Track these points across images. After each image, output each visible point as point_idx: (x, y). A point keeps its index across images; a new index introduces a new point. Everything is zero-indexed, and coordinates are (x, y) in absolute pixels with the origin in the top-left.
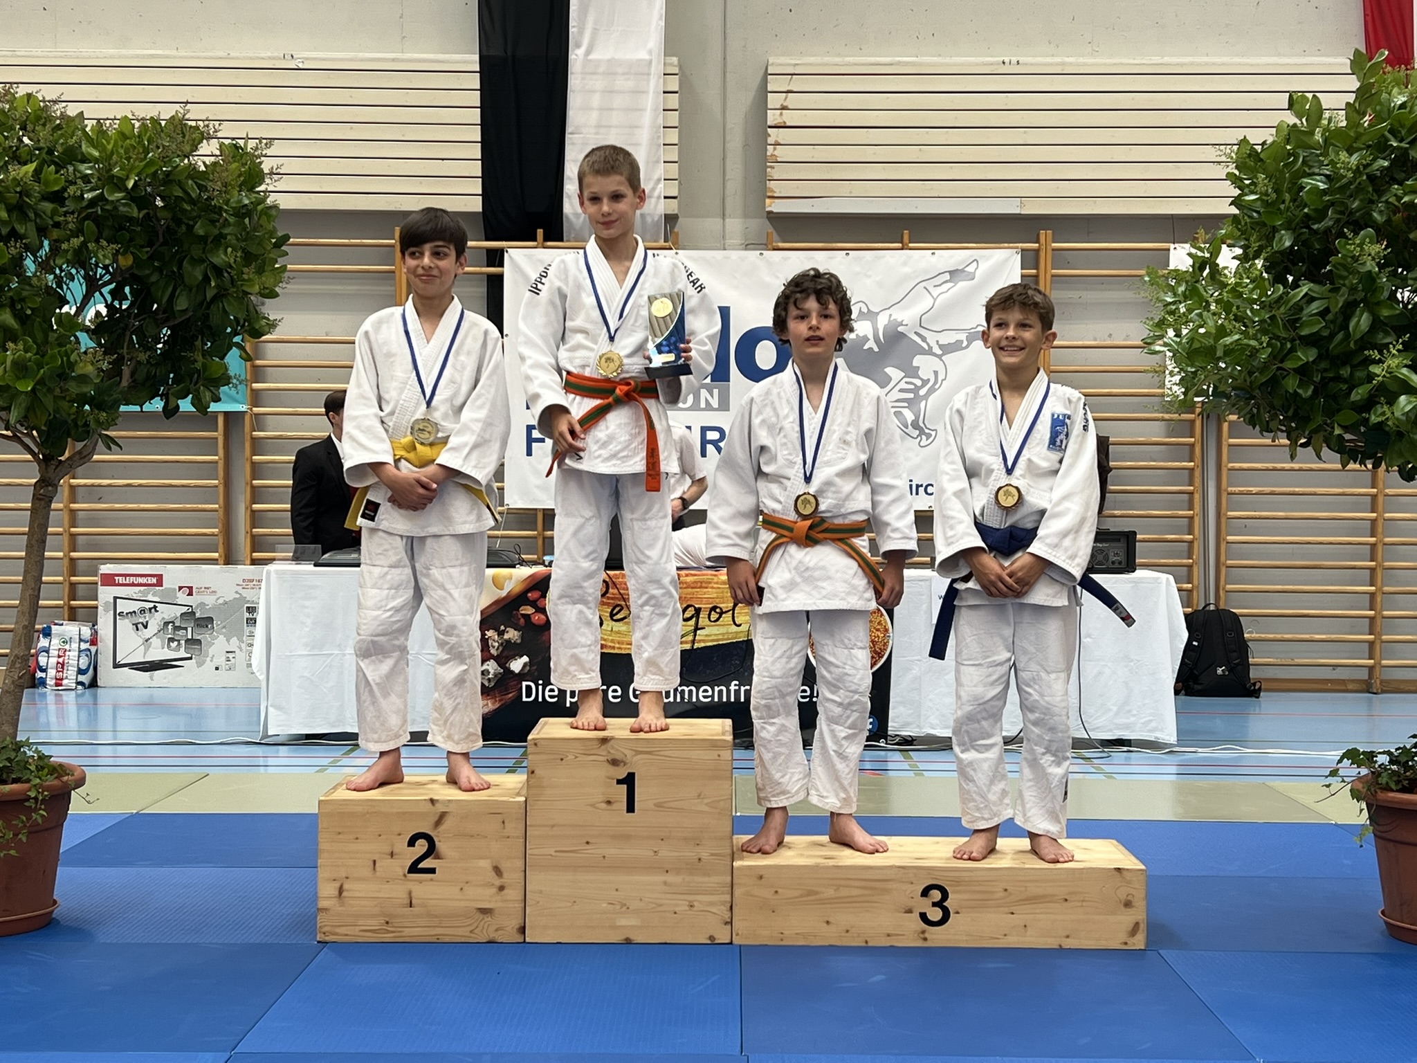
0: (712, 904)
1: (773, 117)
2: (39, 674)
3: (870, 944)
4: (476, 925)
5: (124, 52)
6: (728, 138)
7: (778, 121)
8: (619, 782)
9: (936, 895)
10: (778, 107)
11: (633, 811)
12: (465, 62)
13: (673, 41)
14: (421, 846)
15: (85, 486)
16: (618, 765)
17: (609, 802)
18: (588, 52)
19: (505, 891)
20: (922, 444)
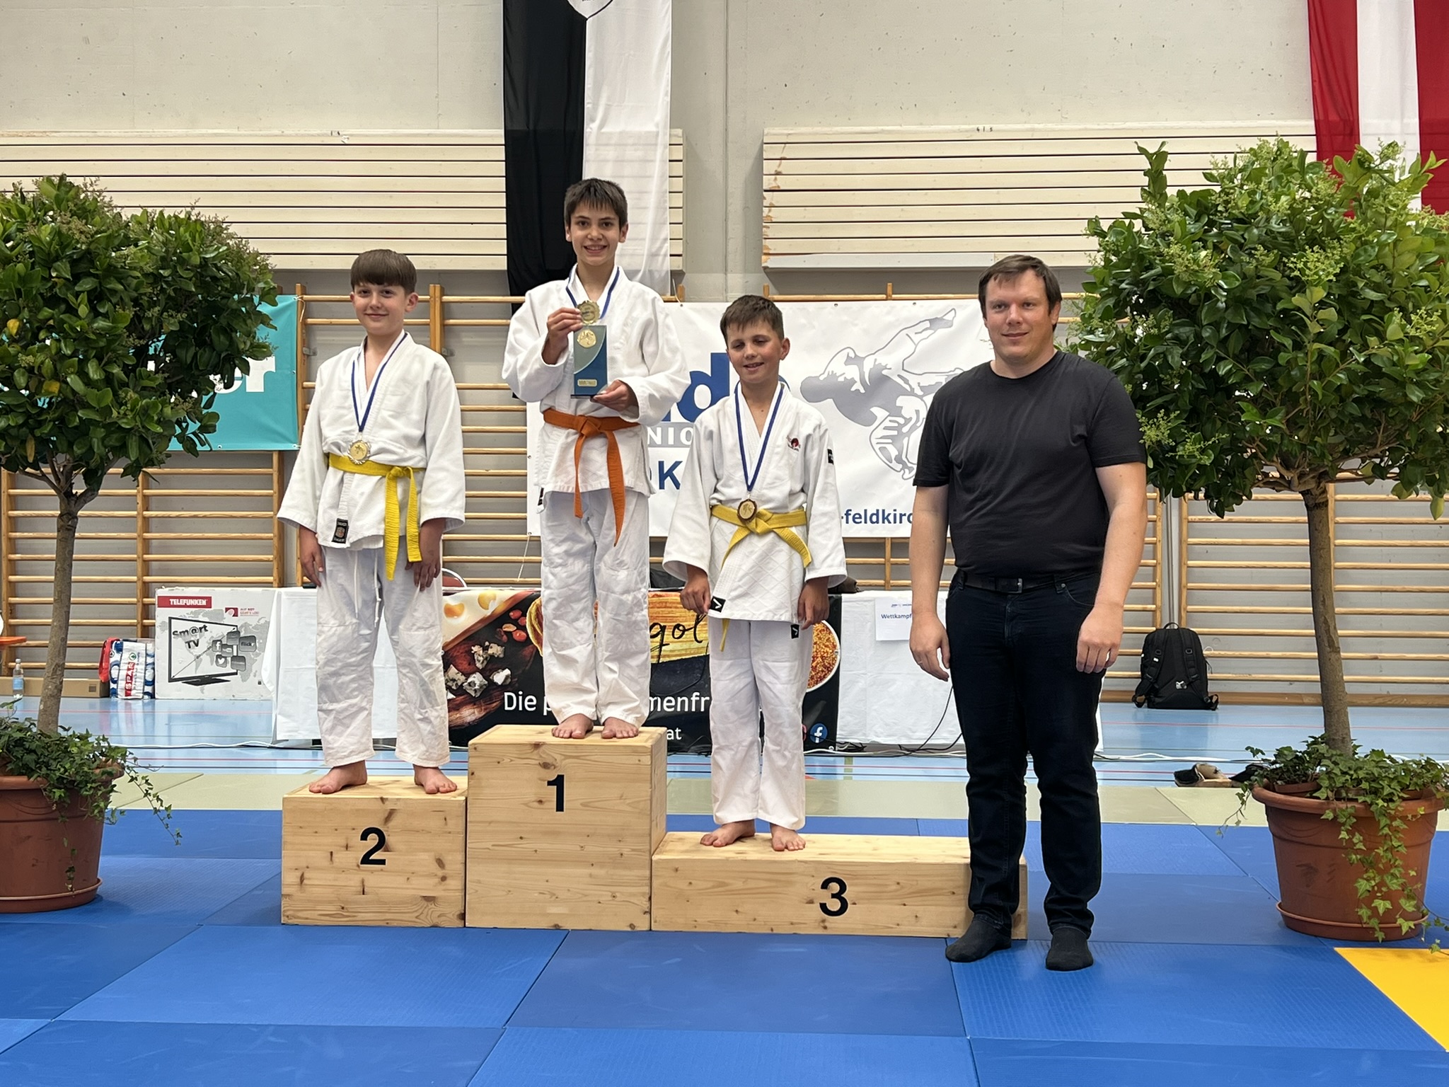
0: (633, 895)
1: (768, 182)
2: (112, 686)
3: (775, 932)
4: (421, 911)
5: (191, 131)
6: (730, 201)
7: (773, 185)
8: (550, 783)
9: (835, 887)
10: (773, 173)
11: (562, 810)
12: (492, 136)
13: (678, 115)
14: (373, 840)
15: (156, 517)
16: (549, 768)
17: (540, 802)
18: (601, 126)
19: (448, 881)
20: (905, 477)
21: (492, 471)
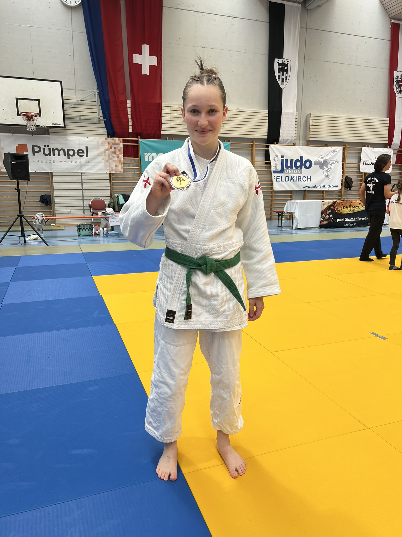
7: (312, 124)
12: (266, 111)
21: (262, 178)
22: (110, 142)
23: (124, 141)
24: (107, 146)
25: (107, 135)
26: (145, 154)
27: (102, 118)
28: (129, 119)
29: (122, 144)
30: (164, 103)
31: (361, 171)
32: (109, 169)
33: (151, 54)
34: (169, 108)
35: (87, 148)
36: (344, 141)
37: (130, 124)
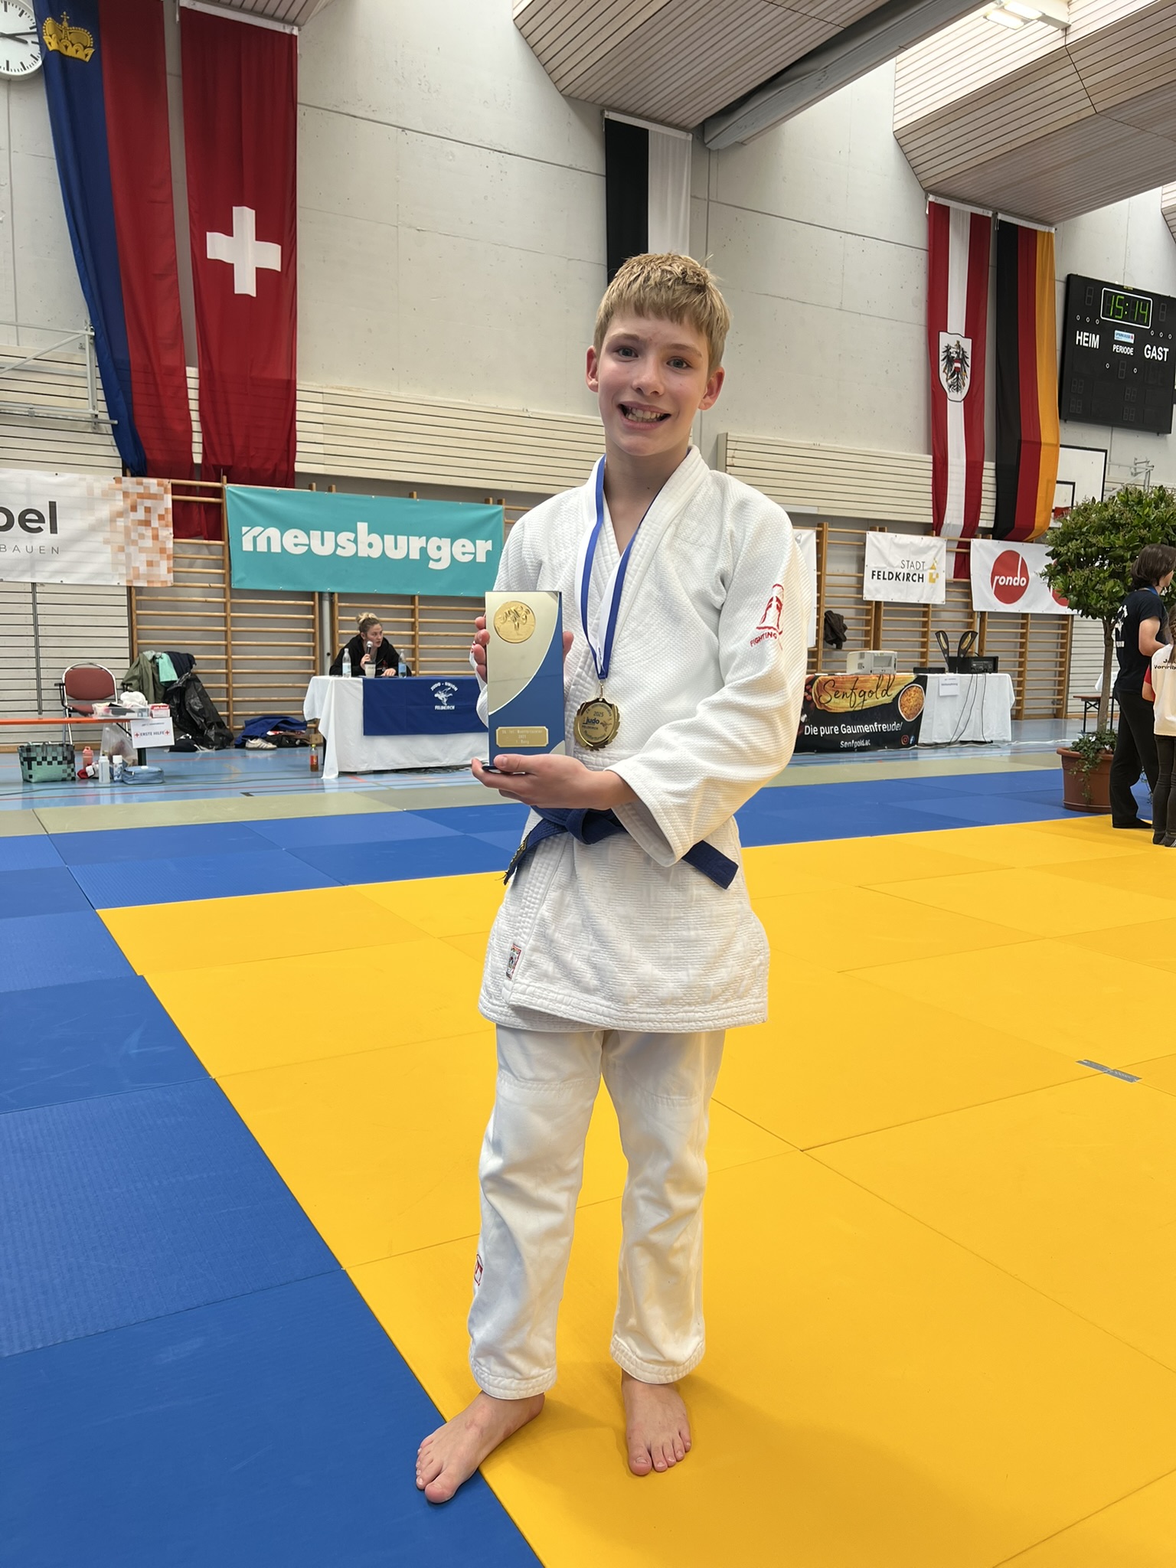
10: (732, 456)
22: (130, 491)
23: (176, 490)
24: (120, 504)
25: (121, 470)
26: (245, 529)
27: (105, 417)
28: (193, 423)
29: (169, 499)
30: (304, 383)
31: (867, 597)
32: (127, 574)
33: (260, 237)
34: (319, 398)
35: (53, 506)
36: (820, 513)
37: (197, 437)
